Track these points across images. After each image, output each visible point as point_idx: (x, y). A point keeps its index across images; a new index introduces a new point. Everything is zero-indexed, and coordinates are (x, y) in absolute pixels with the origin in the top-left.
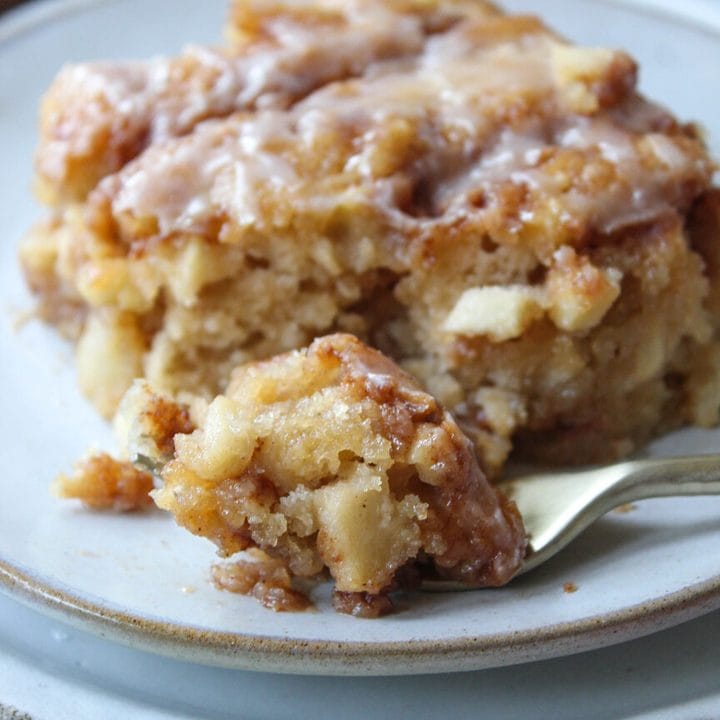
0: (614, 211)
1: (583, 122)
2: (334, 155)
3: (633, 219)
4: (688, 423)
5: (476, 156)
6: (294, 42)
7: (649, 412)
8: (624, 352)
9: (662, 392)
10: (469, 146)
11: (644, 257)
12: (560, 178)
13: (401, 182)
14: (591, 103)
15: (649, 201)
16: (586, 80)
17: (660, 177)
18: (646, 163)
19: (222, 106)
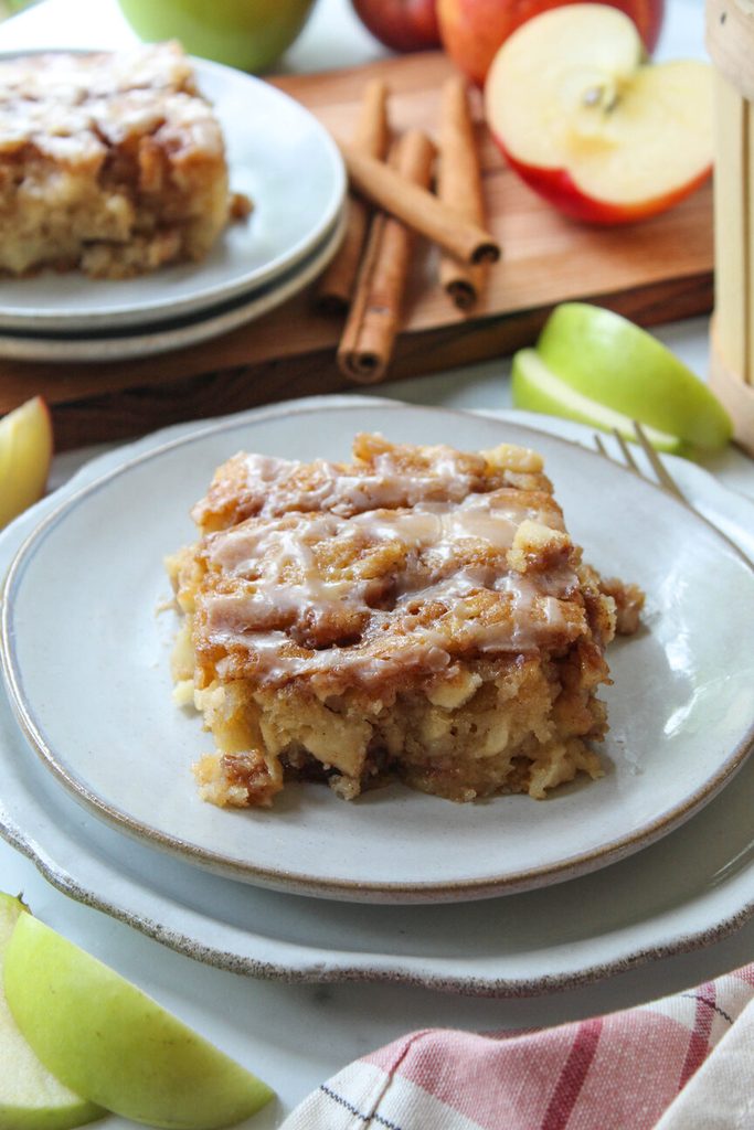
0: (496, 639)
1: (517, 576)
2: (344, 556)
3: (507, 647)
4: (525, 792)
5: (438, 580)
6: (384, 472)
7: (496, 777)
8: (479, 732)
9: (507, 766)
10: (435, 572)
11: (503, 674)
12: (472, 609)
13: (376, 584)
14: (523, 567)
15: (523, 639)
16: (529, 549)
17: (539, 625)
18: (533, 614)
19: (310, 504)
